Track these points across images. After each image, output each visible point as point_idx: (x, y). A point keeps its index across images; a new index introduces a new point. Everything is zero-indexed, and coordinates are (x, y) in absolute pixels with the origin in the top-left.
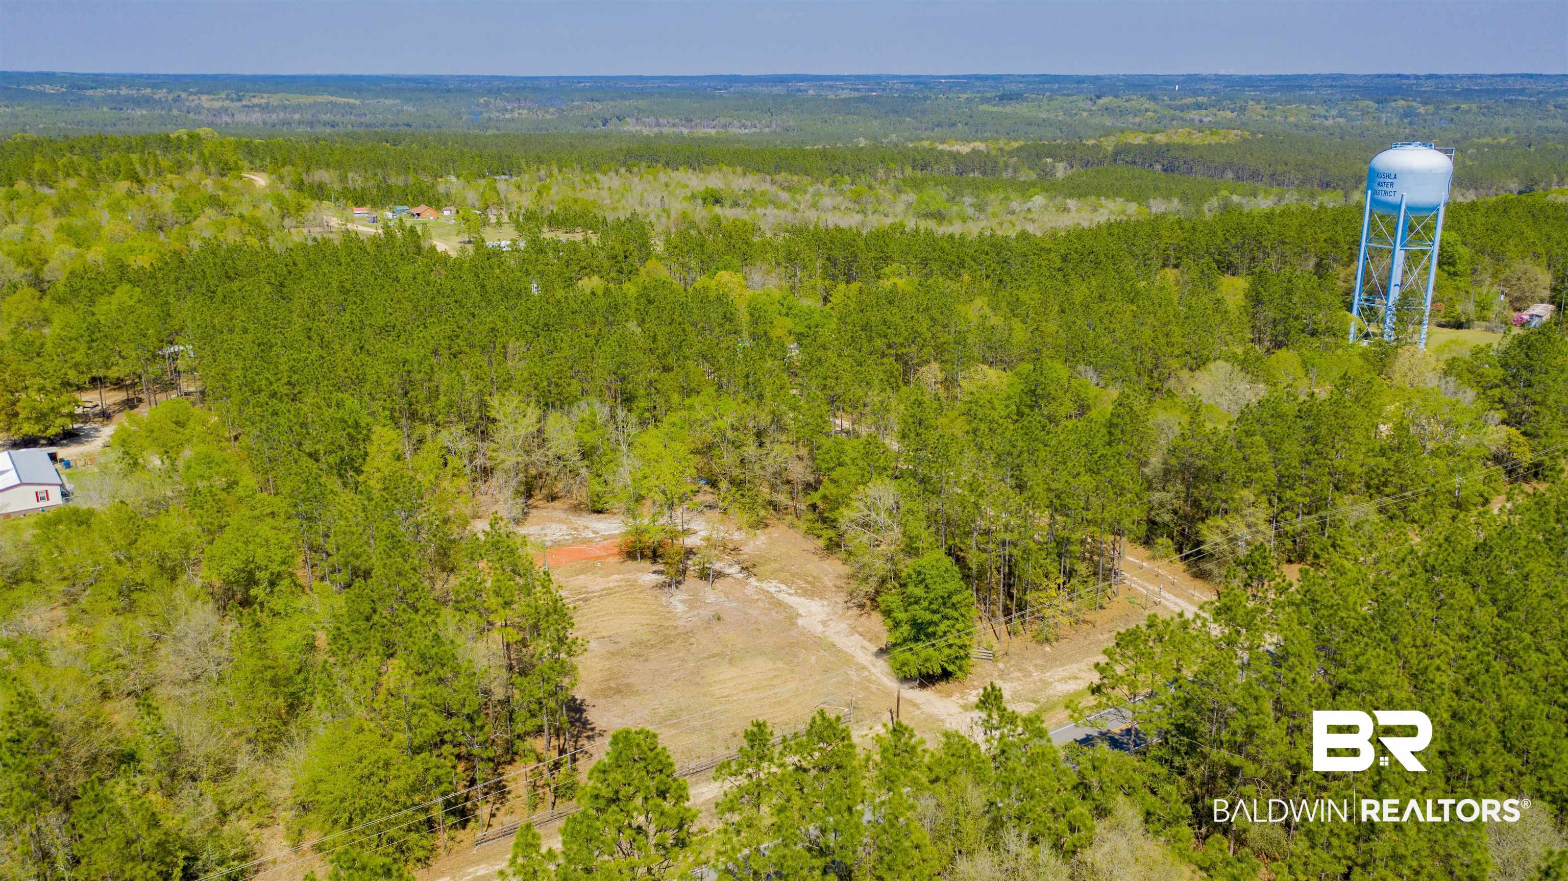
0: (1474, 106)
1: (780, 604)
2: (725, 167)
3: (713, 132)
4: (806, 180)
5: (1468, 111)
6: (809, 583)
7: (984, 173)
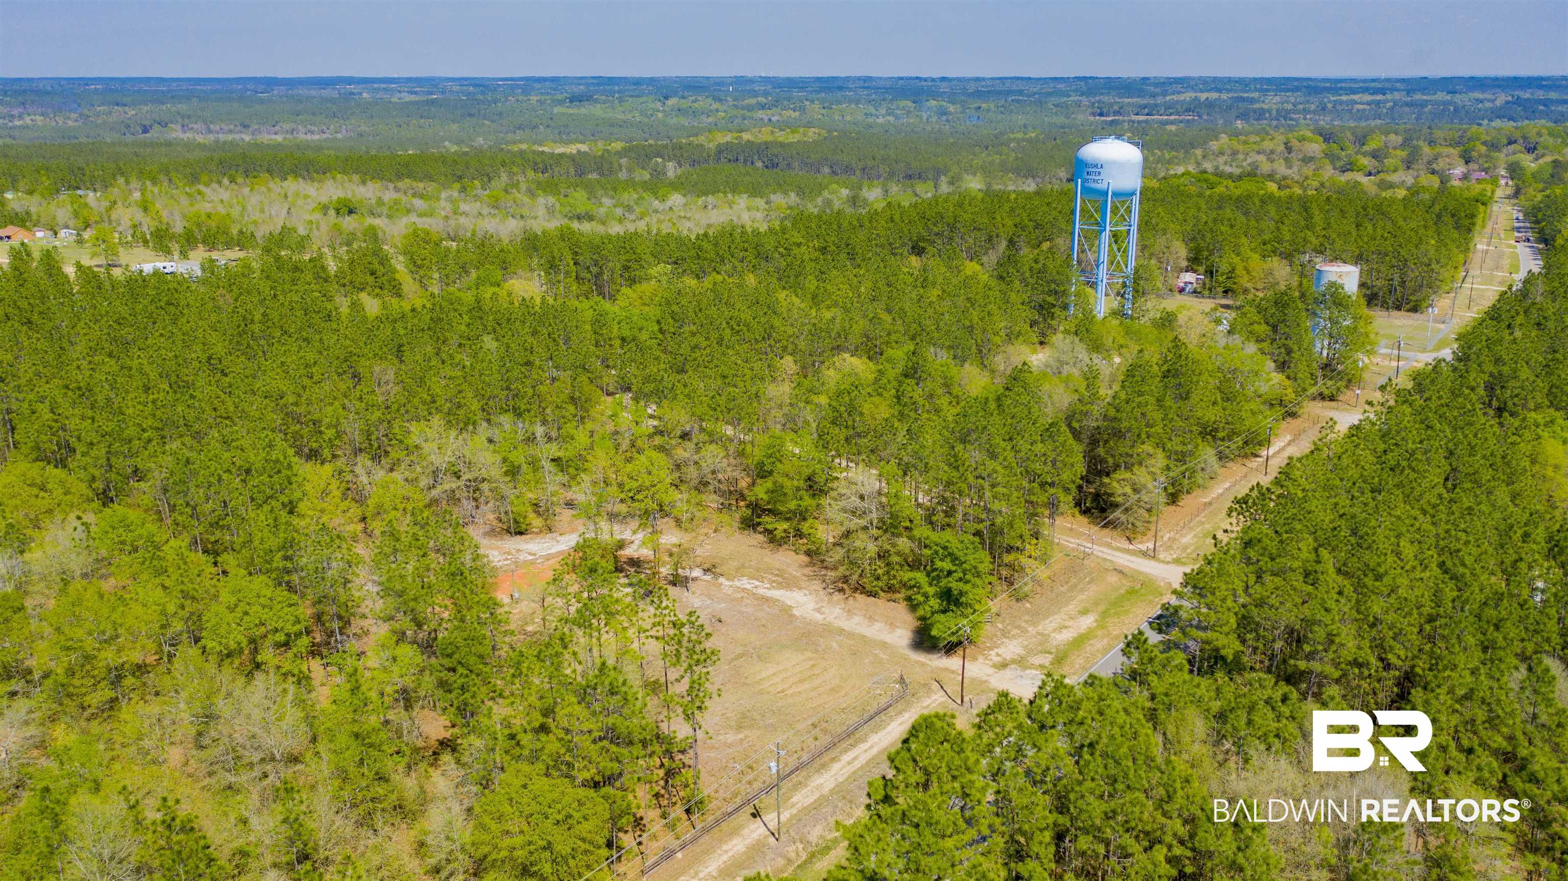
0: (992, 106)
1: (767, 599)
2: (339, 176)
3: (279, 138)
4: (432, 187)
5: (989, 110)
6: (777, 575)
7: (602, 174)
